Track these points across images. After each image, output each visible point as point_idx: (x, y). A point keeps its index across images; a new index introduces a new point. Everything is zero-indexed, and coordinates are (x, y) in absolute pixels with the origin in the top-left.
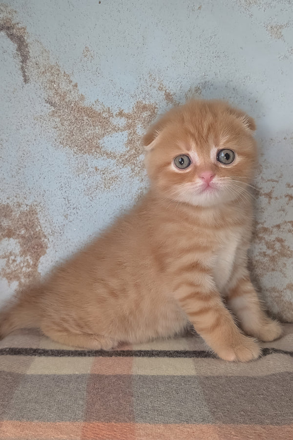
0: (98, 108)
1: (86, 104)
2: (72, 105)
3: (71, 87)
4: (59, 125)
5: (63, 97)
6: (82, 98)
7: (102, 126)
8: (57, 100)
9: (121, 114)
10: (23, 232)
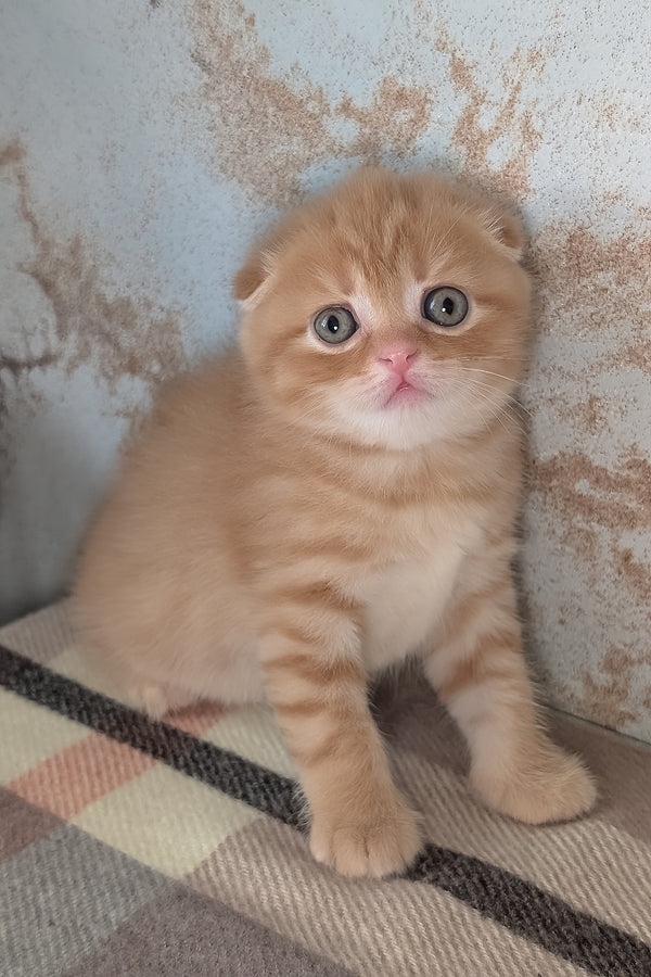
0: (297, 88)
1: (272, 71)
2: (244, 73)
3: (241, 25)
4: (218, 121)
5: (226, 51)
6: (265, 56)
7: (306, 138)
8: (212, 55)
9: (346, 108)
10: (156, 368)
